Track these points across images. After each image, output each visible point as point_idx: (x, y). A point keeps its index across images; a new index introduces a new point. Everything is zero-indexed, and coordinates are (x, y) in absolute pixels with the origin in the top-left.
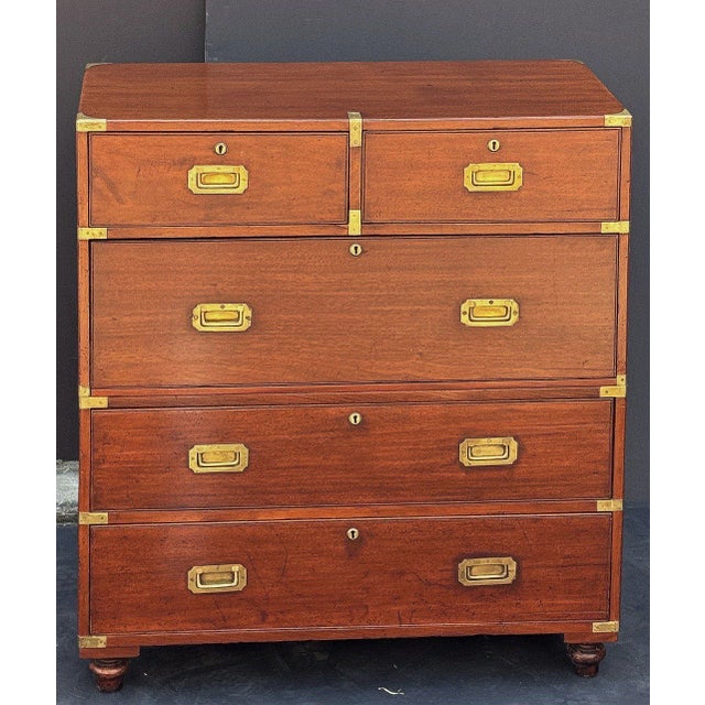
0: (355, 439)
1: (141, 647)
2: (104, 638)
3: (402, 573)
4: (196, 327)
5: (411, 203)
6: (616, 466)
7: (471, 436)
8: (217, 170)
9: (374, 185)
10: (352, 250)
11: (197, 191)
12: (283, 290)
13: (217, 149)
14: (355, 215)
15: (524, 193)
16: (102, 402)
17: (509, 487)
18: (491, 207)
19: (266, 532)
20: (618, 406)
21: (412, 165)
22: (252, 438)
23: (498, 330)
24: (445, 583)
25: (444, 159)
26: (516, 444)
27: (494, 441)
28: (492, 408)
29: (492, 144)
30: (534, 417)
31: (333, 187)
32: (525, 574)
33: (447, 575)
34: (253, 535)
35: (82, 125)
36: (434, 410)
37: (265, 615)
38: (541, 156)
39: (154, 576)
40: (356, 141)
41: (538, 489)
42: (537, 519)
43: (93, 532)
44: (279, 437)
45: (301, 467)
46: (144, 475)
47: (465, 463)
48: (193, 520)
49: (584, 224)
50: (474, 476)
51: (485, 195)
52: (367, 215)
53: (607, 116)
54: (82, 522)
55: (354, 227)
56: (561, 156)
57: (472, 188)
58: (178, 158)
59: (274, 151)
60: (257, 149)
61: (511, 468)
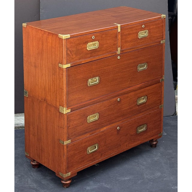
0: (119, 105)
1: (77, 172)
2: (70, 173)
3: (127, 135)
4: (88, 85)
5: (129, 44)
6: (162, 97)
7: (139, 98)
8: (92, 43)
9: (123, 41)
10: (118, 58)
11: (88, 50)
12: (105, 71)
13: (93, 38)
14: (119, 49)
15: (149, 37)
16: (69, 111)
17: (145, 108)
18: (143, 41)
19: (102, 133)
20: (163, 83)
21: (129, 34)
22: (100, 111)
23: (144, 71)
24: (135, 134)
25: (135, 31)
26: (146, 97)
27: (143, 97)
28: (143, 90)
29: (143, 26)
30: (149, 90)
31: (115, 43)
32: (148, 127)
33: (135, 132)
34: (100, 135)
35: (64, 37)
36: (133, 93)
37: (102, 154)
38: (151, 27)
39: (80, 153)
40: (119, 30)
41: (150, 106)
42: (150, 114)
43: (67, 146)
44: (105, 109)
45: (109, 115)
46: (78, 127)
47: (138, 104)
48: (88, 135)
49: (158, 42)
50: (140, 107)
51: (142, 39)
52: (121, 48)
53: (162, 16)
54: (65, 144)
55: (119, 52)
56: (154, 27)
57: (139, 38)
58: (84, 42)
59: (104, 36)
60: (101, 36)
61: (145, 103)
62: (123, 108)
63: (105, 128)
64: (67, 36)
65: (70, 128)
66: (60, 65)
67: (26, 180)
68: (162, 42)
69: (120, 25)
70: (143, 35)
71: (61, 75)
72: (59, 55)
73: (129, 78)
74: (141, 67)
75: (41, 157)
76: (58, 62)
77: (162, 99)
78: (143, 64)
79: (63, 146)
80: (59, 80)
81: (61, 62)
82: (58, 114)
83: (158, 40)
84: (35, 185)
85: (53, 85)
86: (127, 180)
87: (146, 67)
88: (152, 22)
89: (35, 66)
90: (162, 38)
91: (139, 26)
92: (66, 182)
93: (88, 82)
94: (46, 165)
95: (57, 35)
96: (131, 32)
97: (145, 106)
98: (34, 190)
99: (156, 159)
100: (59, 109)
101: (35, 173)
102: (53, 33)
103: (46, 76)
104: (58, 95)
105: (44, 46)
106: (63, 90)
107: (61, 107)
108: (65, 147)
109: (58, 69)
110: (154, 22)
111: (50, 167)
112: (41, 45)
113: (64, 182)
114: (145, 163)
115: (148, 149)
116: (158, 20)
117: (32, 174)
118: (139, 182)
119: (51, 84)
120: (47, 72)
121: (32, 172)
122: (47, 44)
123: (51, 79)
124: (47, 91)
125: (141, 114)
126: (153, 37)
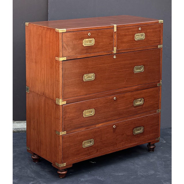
0: (115, 103)
1: (73, 164)
2: (65, 164)
3: (123, 134)
4: (84, 80)
5: (125, 44)
6: (160, 102)
7: (136, 99)
8: (88, 40)
9: (119, 41)
10: (114, 57)
11: (84, 46)
12: (101, 69)
13: (89, 35)
14: (115, 48)
15: (145, 40)
16: (65, 103)
17: (142, 110)
18: (139, 44)
19: (98, 129)
20: (160, 88)
21: (125, 35)
22: (96, 107)
23: (140, 73)
24: (131, 135)
25: (131, 33)
26: (143, 99)
27: (140, 99)
28: (139, 92)
29: (140, 29)
30: (146, 92)
31: (111, 42)
32: (145, 130)
33: (131, 133)
34: (95, 131)
35: (61, 31)
36: (129, 94)
37: (98, 150)
38: (148, 31)
39: (76, 145)
40: (115, 30)
41: (147, 109)
42: (147, 116)
43: (63, 136)
44: (101, 105)
45: (104, 112)
46: (74, 120)
47: (135, 105)
48: (83, 129)
49: (155, 46)
50: (136, 108)
51: (138, 41)
52: (117, 48)
53: (159, 21)
54: (61, 134)
55: (115, 51)
56: (151, 30)
57: (136, 40)
58: (81, 37)
59: (100, 34)
60: (96, 34)
61: (142, 105)
62: (119, 107)
63: (100, 125)
64: (63, 30)
65: (66, 120)
66: (57, 58)
67: (26, 171)
68: (159, 46)
69: (116, 25)
70: (140, 37)
71: (57, 68)
72: (55, 49)
73: (125, 79)
74: (137, 69)
75: (40, 150)
76: (55, 55)
77: (160, 104)
78: (140, 67)
79: (59, 136)
80: (56, 73)
81: (58, 55)
82: (55, 106)
83: (155, 44)
84: (33, 175)
85: (51, 78)
86: (121, 175)
87: (143, 69)
88: (149, 26)
89: (36, 62)
90: (160, 42)
91: (135, 28)
92: (62, 172)
93: (84, 77)
94: (44, 157)
95: (54, 30)
96: (127, 33)
97: (141, 108)
98: (32, 178)
99: (152, 161)
100: (55, 101)
101: (35, 166)
102: (51, 28)
103: (44, 71)
104: (55, 87)
105: (43, 42)
106: (59, 82)
107: (57, 99)
108: (61, 138)
109: (54, 63)
110: (151, 26)
111: (48, 158)
112: (41, 41)
113: (60, 173)
114: (140, 163)
115: (146, 153)
116: (155, 25)
117: (32, 167)
118: (132, 177)
119: (49, 78)
120: (46, 67)
121: (32, 166)
122: (46, 39)
123: (49, 73)
124: (45, 85)
125: (138, 116)
126: (150, 41)
